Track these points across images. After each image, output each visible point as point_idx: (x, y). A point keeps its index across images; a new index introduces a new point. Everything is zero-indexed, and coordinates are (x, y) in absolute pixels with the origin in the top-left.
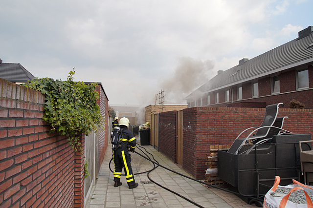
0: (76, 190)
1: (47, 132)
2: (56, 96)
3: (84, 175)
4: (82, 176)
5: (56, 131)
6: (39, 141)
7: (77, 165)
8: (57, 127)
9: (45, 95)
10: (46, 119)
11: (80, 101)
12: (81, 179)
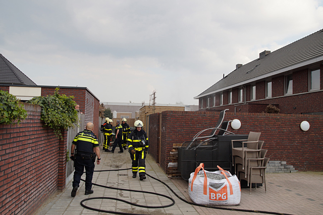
0: (60, 169)
1: (42, 126)
2: (47, 107)
3: (66, 160)
4: (64, 160)
5: (47, 126)
6: (38, 130)
7: (61, 152)
8: (48, 124)
9: (42, 107)
10: (42, 119)
11: (62, 109)
12: (63, 161)
